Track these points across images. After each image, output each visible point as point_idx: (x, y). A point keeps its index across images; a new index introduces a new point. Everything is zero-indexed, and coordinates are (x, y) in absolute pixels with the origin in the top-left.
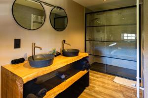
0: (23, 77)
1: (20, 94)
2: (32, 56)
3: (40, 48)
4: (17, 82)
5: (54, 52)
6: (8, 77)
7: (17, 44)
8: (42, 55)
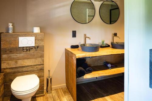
0: (77, 54)
1: (74, 65)
2: (84, 44)
3: (89, 38)
4: (73, 57)
5: (103, 44)
6: (69, 55)
7: (74, 34)
8: (91, 44)
